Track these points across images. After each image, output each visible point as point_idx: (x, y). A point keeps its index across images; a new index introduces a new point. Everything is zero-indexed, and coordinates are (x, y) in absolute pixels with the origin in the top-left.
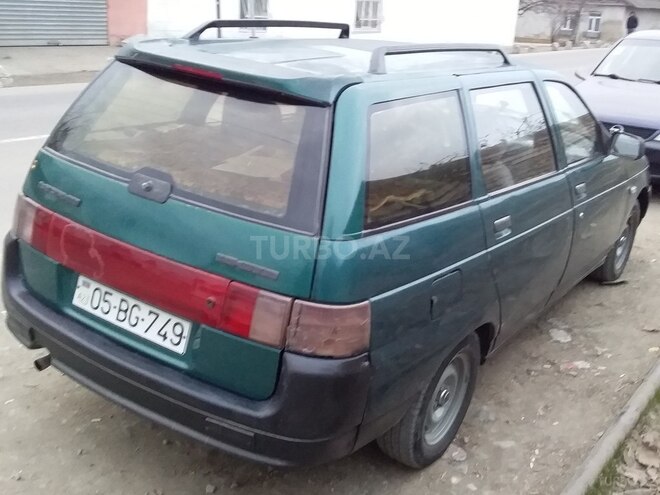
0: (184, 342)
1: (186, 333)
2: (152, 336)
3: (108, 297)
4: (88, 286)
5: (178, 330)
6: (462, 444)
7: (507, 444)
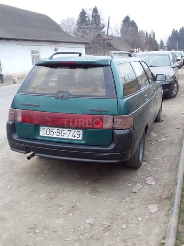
0: (81, 136)
1: (81, 134)
2: (70, 137)
3: (52, 130)
4: (44, 129)
5: (78, 133)
6: (145, 161)
7: (157, 158)
